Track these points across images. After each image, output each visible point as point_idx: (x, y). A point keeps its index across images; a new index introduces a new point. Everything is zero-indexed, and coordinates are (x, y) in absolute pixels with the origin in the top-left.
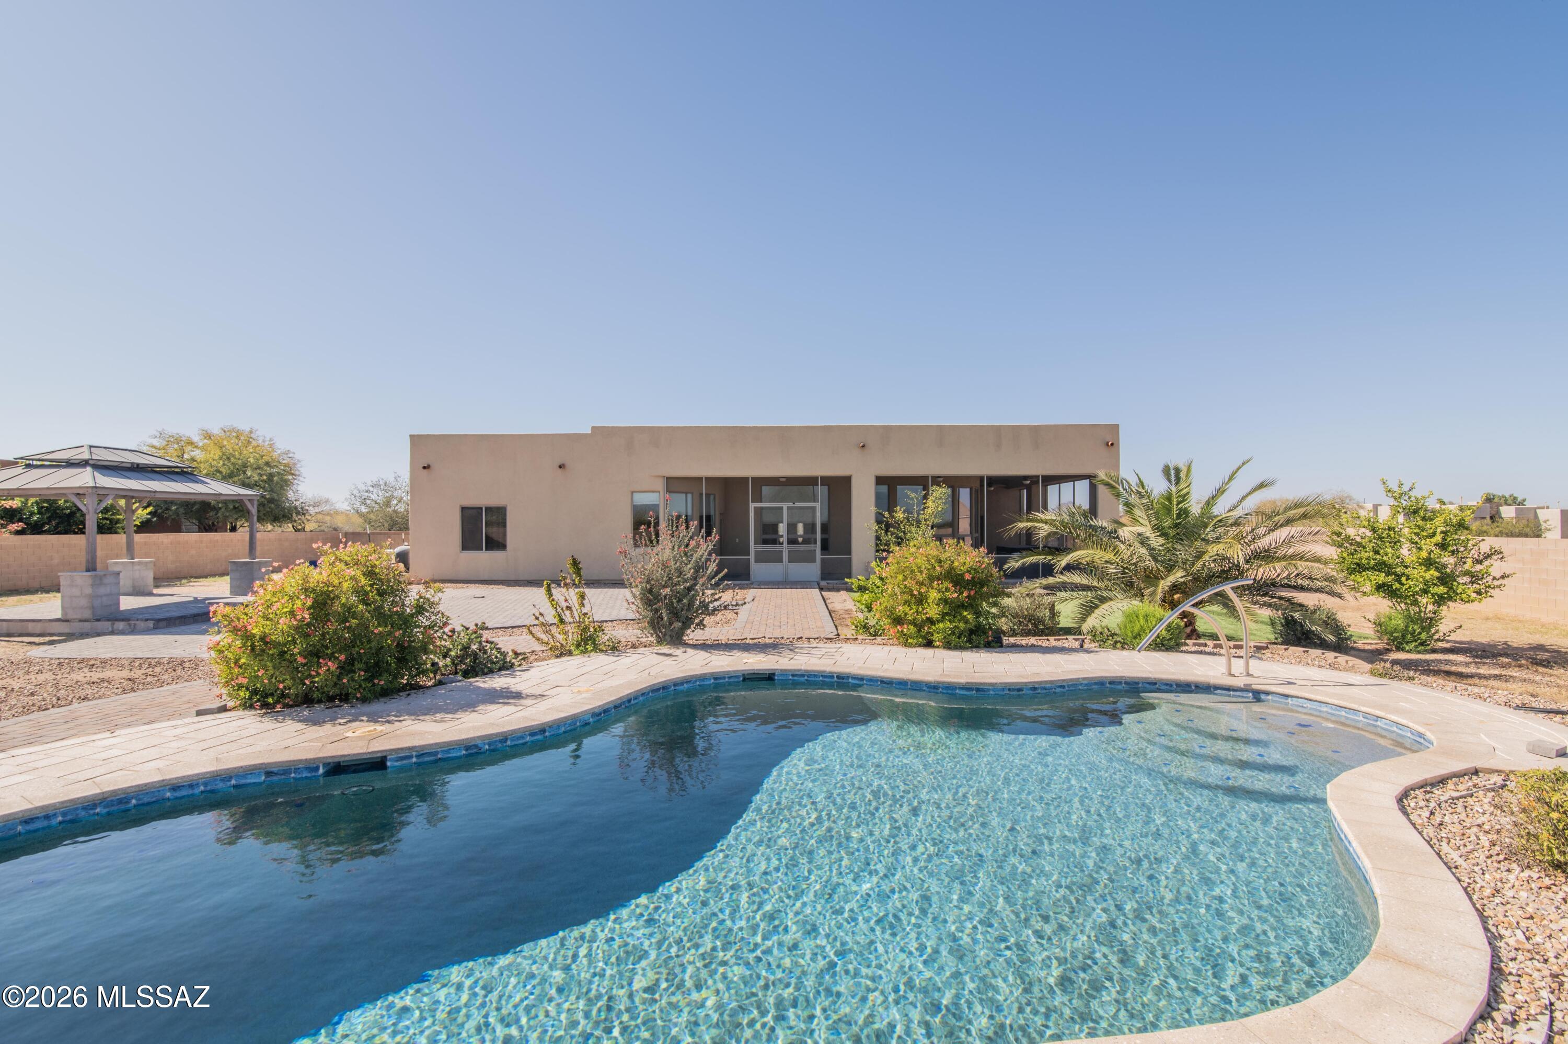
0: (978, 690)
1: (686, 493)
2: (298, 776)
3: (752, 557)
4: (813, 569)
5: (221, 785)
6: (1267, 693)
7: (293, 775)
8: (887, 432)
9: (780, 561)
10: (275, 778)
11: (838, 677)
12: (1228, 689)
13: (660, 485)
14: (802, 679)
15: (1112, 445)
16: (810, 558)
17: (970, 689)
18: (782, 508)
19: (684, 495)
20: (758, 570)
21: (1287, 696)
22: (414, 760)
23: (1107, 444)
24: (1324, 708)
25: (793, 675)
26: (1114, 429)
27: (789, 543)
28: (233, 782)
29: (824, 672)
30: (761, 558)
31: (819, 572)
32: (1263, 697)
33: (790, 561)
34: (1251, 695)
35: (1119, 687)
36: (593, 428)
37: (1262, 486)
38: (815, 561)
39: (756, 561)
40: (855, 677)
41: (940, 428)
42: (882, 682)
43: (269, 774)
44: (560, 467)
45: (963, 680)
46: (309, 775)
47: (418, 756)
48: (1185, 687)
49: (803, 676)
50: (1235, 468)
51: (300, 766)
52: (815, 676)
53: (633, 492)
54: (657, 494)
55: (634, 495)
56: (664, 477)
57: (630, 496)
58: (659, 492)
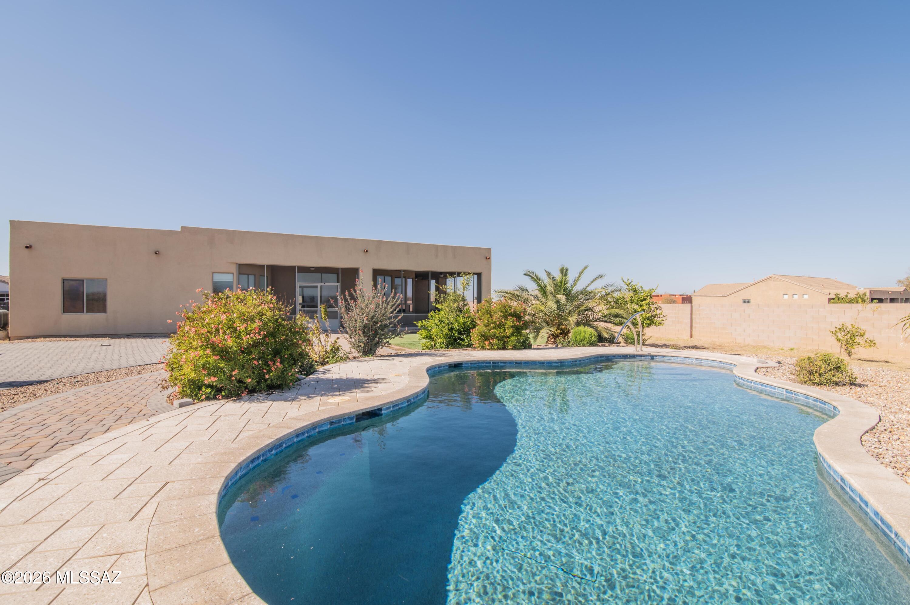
0: (561, 362)
1: (248, 275)
2: (345, 423)
4: (336, 323)
5: (313, 432)
6: (656, 356)
7: (342, 423)
8: (379, 244)
10: (334, 426)
11: (493, 363)
12: (641, 356)
13: (234, 269)
14: (475, 365)
15: (488, 258)
16: (334, 316)
17: (558, 363)
18: (316, 287)
19: (246, 276)
22: (391, 409)
23: (486, 258)
24: (679, 359)
25: (471, 364)
26: (489, 250)
28: (317, 430)
29: (487, 360)
32: (655, 358)
35: (603, 358)
36: (182, 227)
37: (600, 276)
38: (337, 318)
40: (502, 362)
41: (408, 245)
42: (516, 363)
43: (332, 423)
44: (157, 253)
45: (555, 359)
46: (350, 422)
47: (393, 407)
48: (625, 357)
49: (476, 363)
50: (580, 270)
51: (346, 417)
52: (482, 363)
53: (213, 273)
54: (231, 275)
55: (215, 274)
56: (237, 263)
57: (211, 275)
58: (233, 273)
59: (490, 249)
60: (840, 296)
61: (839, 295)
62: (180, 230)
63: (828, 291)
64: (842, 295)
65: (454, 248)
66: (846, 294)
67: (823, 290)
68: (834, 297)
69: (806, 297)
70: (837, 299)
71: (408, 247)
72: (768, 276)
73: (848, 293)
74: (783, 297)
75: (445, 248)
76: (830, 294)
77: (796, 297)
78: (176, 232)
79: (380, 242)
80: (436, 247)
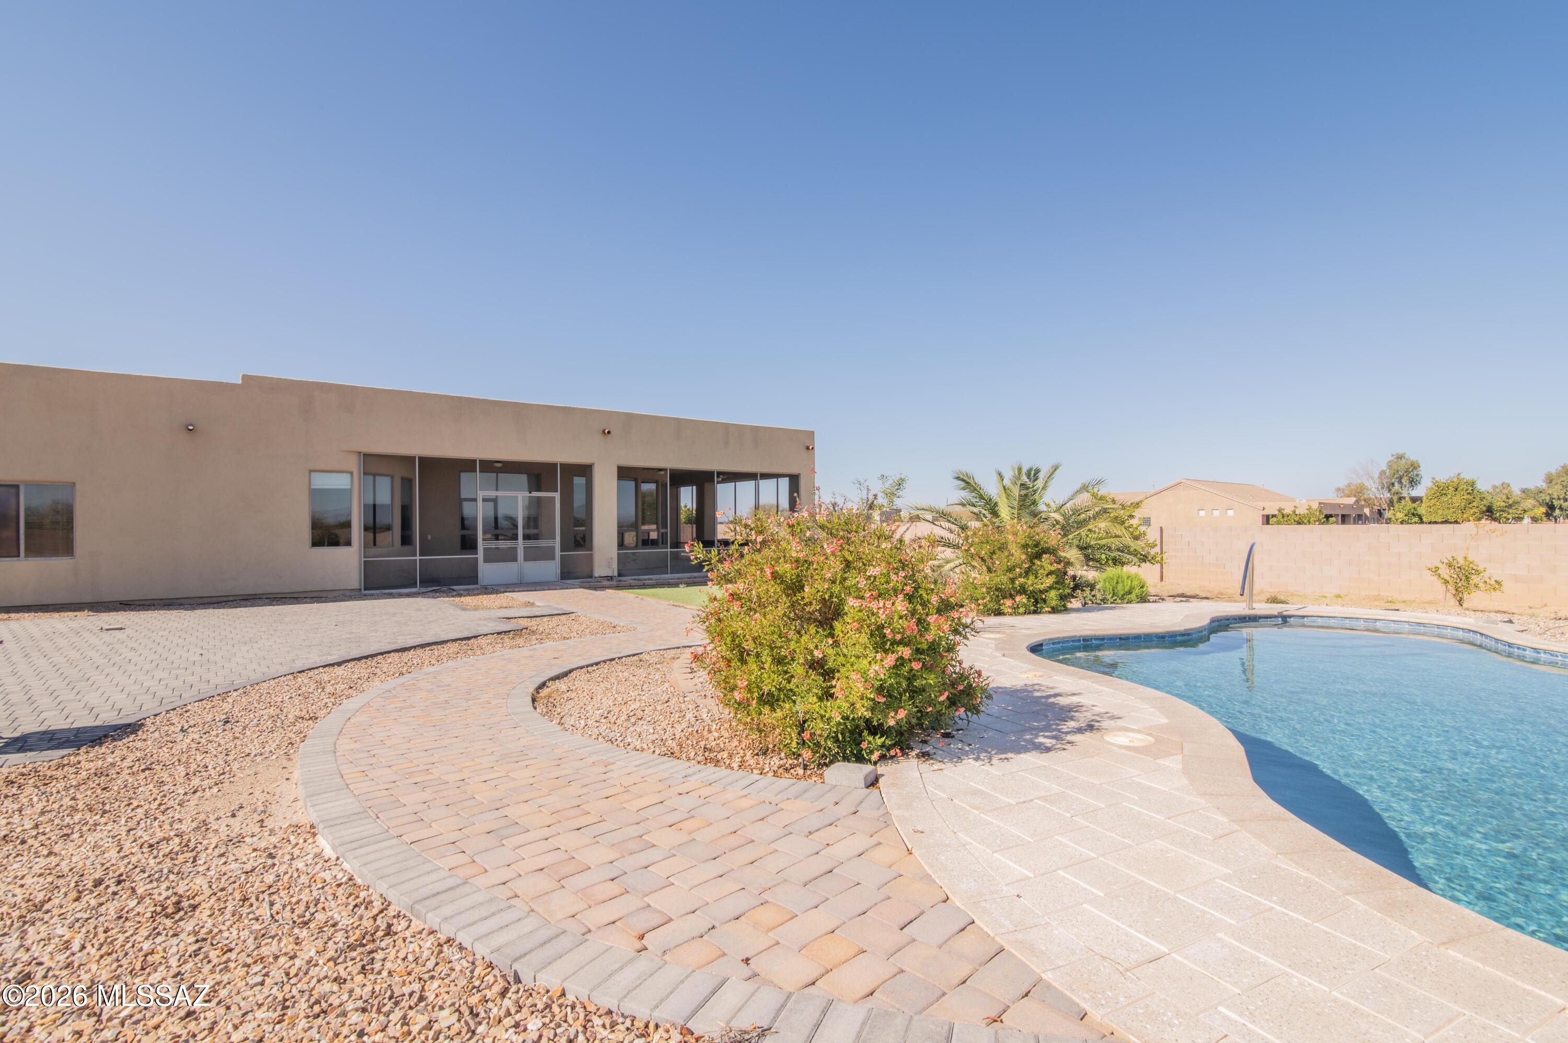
1: (375, 476)
3: (480, 555)
4: (552, 568)
8: (630, 420)
9: (514, 559)
13: (353, 464)
15: (809, 448)
16: (547, 555)
18: (516, 498)
19: (371, 478)
20: (487, 571)
21: (1303, 617)
27: (524, 539)
30: (492, 557)
31: (559, 571)
33: (525, 560)
34: (1280, 619)
36: (244, 377)
38: (553, 558)
39: (486, 561)
44: (190, 430)
53: (311, 471)
54: (348, 476)
55: (313, 474)
56: (360, 453)
57: (308, 476)
58: (351, 473)
59: (813, 433)
60: (1285, 512)
61: (1283, 509)
62: (240, 382)
63: (1261, 504)
64: (1288, 511)
65: (756, 430)
66: (1293, 509)
67: (1255, 503)
68: (1276, 512)
69: (1230, 513)
70: (1280, 517)
71: (679, 425)
72: (1175, 482)
73: (1295, 507)
74: (1198, 514)
75: (740, 429)
76: (1264, 509)
77: (1216, 513)
78: (231, 387)
79: (630, 417)
80: (726, 427)
